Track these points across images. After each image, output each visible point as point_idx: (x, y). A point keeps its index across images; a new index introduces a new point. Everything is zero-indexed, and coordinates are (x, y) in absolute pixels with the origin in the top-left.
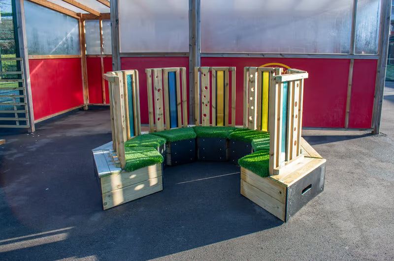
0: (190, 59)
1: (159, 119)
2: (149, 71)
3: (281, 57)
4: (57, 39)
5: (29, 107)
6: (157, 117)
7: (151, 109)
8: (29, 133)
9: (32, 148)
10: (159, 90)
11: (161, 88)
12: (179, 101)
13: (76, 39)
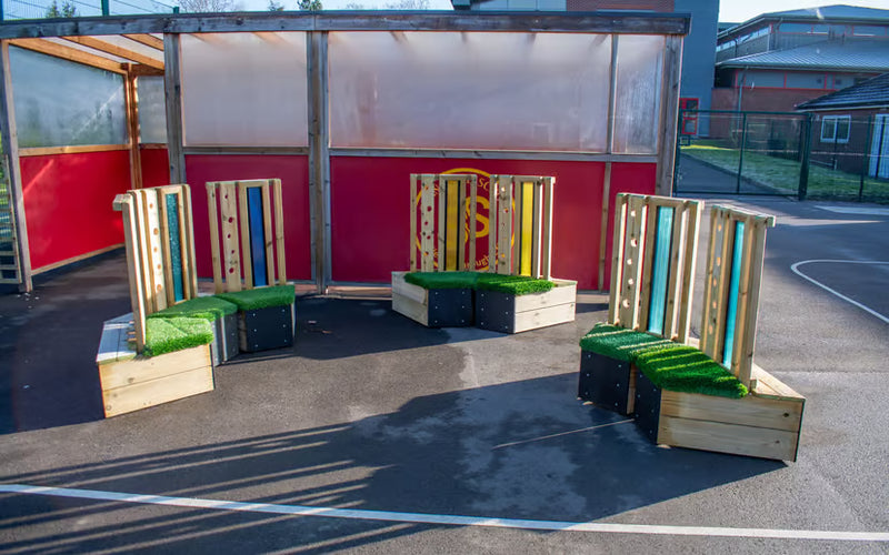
0: (311, 159)
1: (231, 271)
2: (211, 186)
3: (476, 157)
4: (78, 116)
5: (20, 245)
6: (228, 267)
7: (216, 253)
8: (21, 293)
9: (19, 321)
10: (231, 220)
11: (235, 216)
12: (269, 238)
13: (118, 114)
